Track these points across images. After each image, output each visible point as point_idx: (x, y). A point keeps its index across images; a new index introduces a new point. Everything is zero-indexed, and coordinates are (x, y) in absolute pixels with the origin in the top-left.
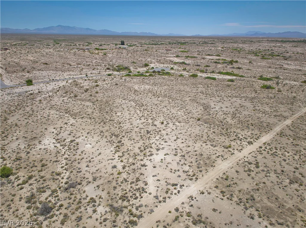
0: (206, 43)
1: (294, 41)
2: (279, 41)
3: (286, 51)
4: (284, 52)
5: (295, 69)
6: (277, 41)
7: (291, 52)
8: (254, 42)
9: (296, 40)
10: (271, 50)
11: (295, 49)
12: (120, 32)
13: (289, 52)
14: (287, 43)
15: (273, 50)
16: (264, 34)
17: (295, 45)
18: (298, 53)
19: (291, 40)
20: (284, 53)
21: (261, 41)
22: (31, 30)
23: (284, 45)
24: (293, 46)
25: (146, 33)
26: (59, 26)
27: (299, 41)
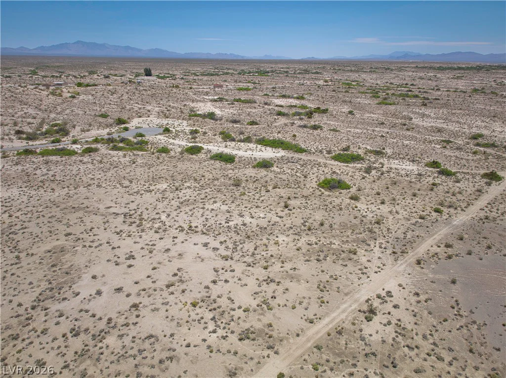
0: (306, 71)
1: (459, 68)
2: (434, 69)
3: (437, 86)
4: (432, 89)
5: (432, 127)
6: (431, 68)
7: (445, 89)
8: (392, 70)
9: (464, 66)
10: (411, 85)
11: (454, 84)
12: (183, 52)
13: (442, 89)
14: (447, 71)
15: (415, 85)
16: (419, 56)
17: (459, 75)
18: (455, 91)
19: (455, 66)
20: (430, 91)
21: (403, 68)
22: (30, 50)
23: (439, 75)
24: (455, 77)
25: (226, 54)
26: (78, 42)
27: (468, 69)
